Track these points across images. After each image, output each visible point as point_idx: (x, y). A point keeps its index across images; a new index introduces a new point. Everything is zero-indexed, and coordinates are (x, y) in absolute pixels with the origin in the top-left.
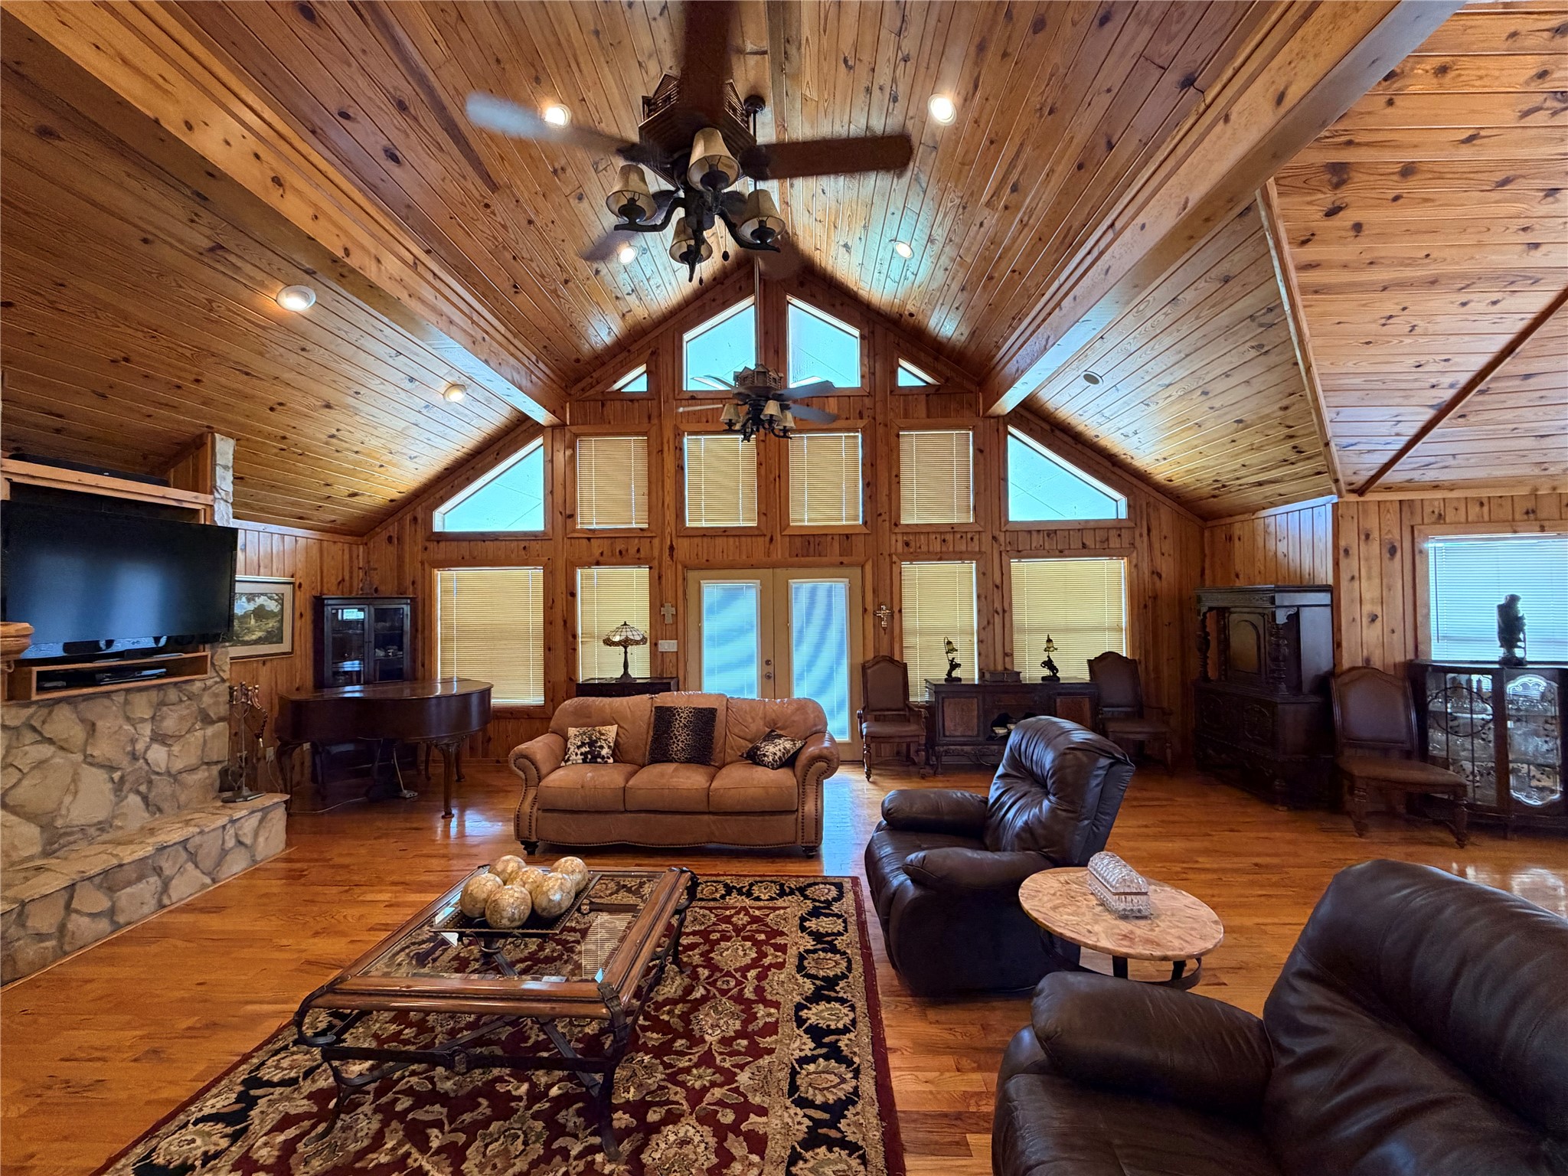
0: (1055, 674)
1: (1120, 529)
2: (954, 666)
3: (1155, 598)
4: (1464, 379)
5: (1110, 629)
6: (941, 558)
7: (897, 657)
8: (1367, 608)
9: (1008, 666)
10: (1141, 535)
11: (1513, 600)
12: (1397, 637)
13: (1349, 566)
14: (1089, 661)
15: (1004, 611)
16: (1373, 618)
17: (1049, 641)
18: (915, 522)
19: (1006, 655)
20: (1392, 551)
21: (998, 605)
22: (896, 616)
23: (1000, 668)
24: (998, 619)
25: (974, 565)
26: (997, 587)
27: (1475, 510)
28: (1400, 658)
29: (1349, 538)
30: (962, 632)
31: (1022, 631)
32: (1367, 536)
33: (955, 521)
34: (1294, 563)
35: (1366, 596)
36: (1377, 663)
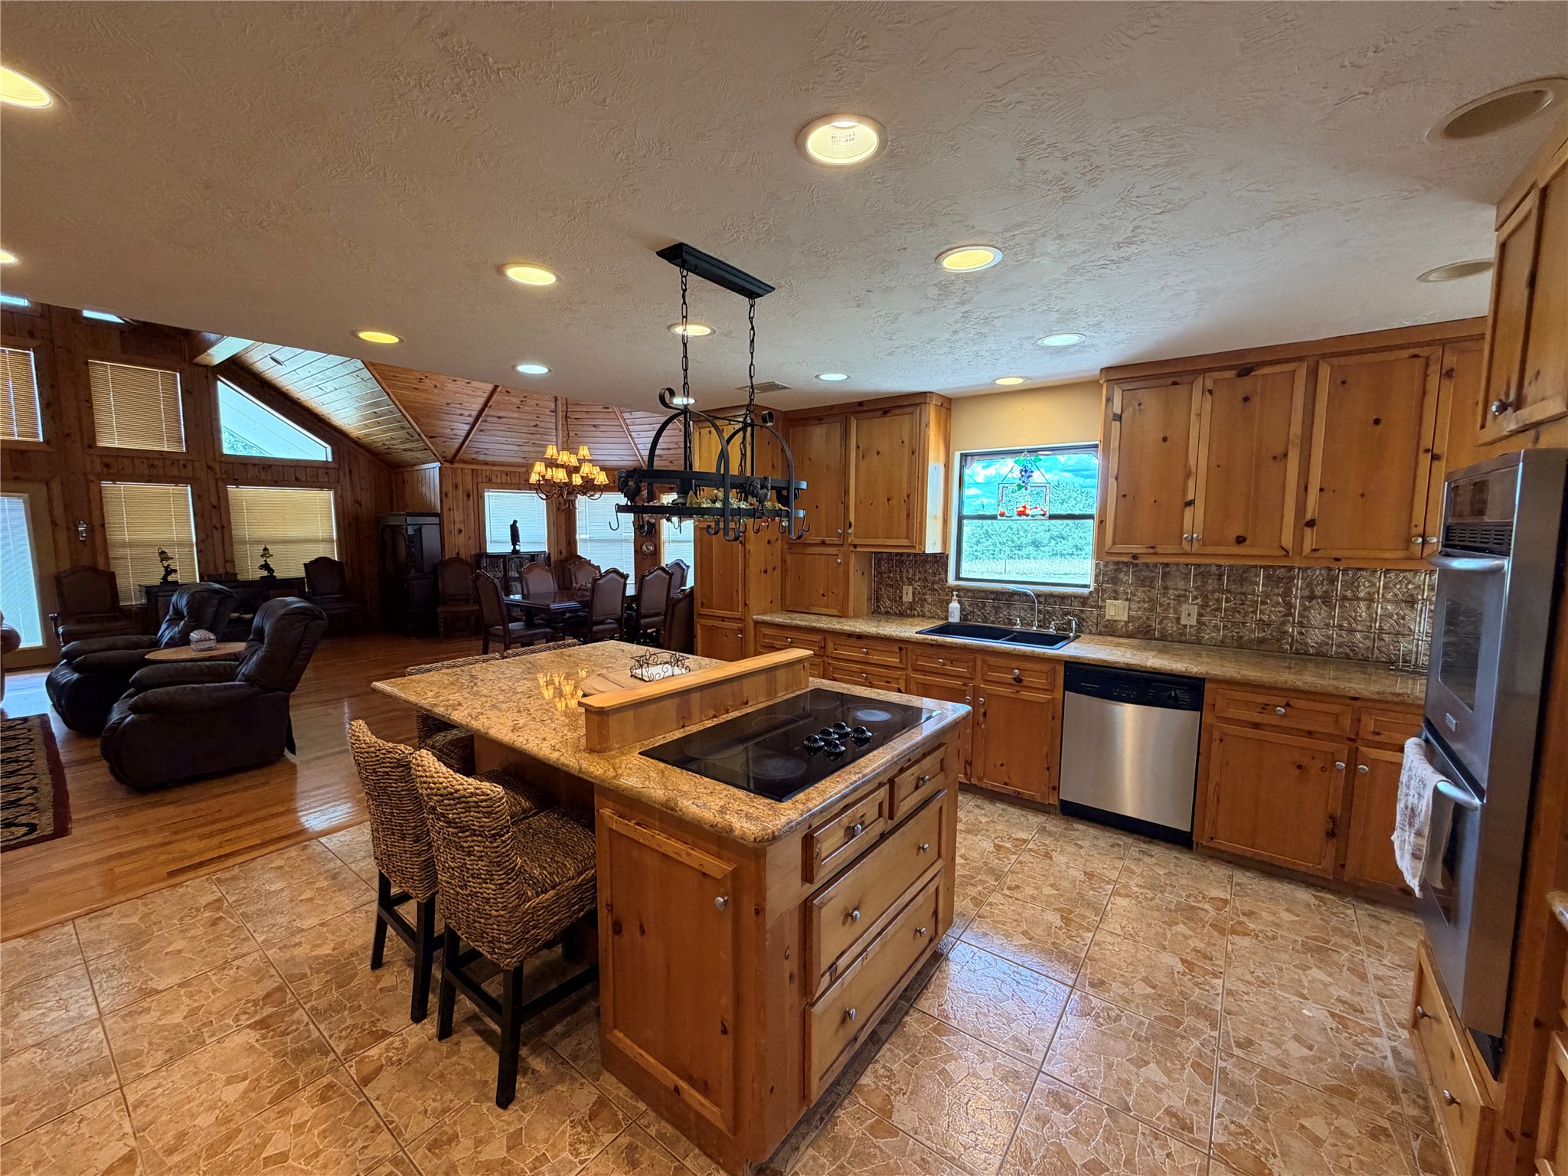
0: (271, 574)
1: (328, 468)
2: (169, 571)
3: (357, 519)
4: (474, 414)
5: (323, 541)
6: (149, 480)
7: (101, 566)
8: (458, 526)
9: (229, 570)
10: (345, 475)
11: (515, 522)
12: (472, 541)
13: (449, 502)
14: (305, 564)
15: (223, 527)
16: (460, 531)
17: (266, 549)
18: (117, 445)
19: (226, 561)
20: (468, 496)
21: (215, 521)
22: (98, 531)
23: (221, 571)
24: (217, 535)
25: (189, 488)
26: (214, 507)
27: (504, 477)
28: (473, 553)
29: (449, 489)
30: (180, 544)
31: (244, 542)
32: (456, 487)
33: (166, 449)
34: (428, 500)
35: (457, 519)
36: (463, 556)
